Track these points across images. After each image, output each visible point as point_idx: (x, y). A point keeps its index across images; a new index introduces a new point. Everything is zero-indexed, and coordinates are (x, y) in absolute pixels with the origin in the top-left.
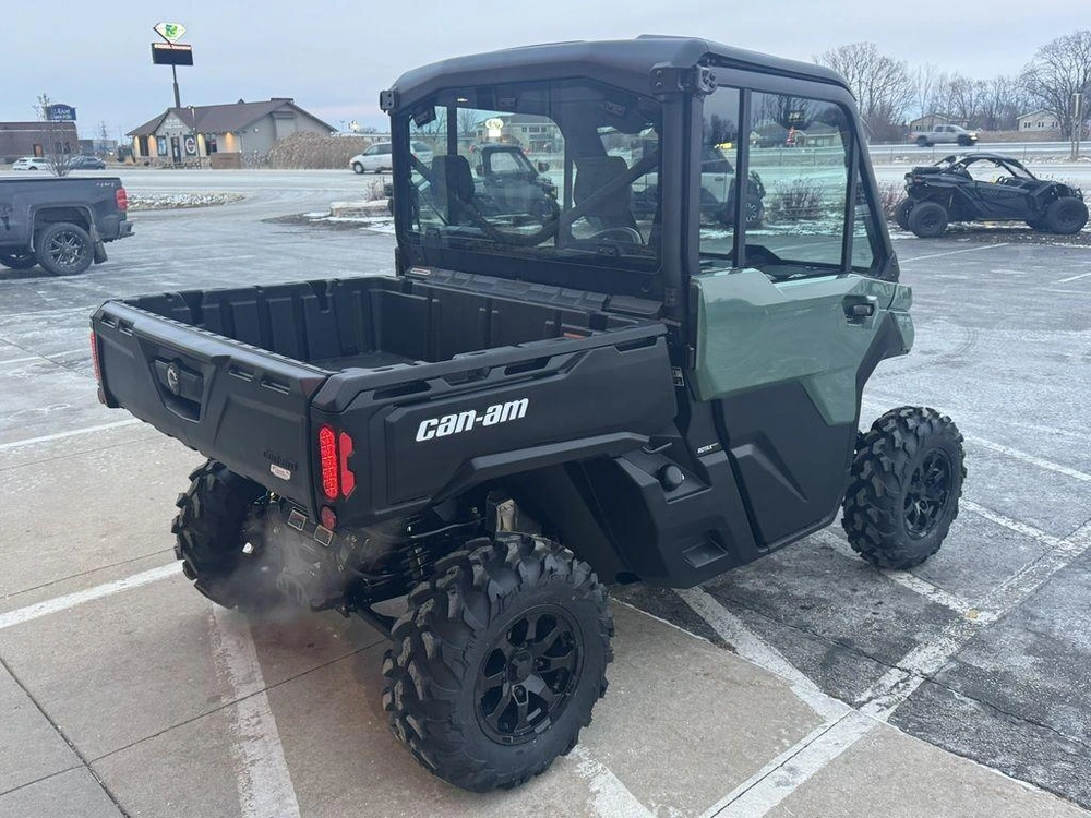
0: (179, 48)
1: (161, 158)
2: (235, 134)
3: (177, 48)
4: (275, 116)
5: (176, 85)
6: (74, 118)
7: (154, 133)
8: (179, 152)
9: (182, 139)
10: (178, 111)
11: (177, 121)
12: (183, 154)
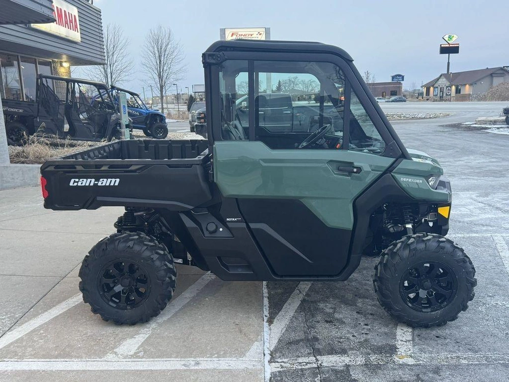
0: (453, 45)
1: (434, 97)
2: (471, 85)
3: (452, 46)
4: (493, 75)
5: (449, 63)
6: (403, 80)
7: (433, 86)
8: (443, 94)
9: (445, 88)
10: (447, 76)
11: (444, 79)
12: (445, 95)
